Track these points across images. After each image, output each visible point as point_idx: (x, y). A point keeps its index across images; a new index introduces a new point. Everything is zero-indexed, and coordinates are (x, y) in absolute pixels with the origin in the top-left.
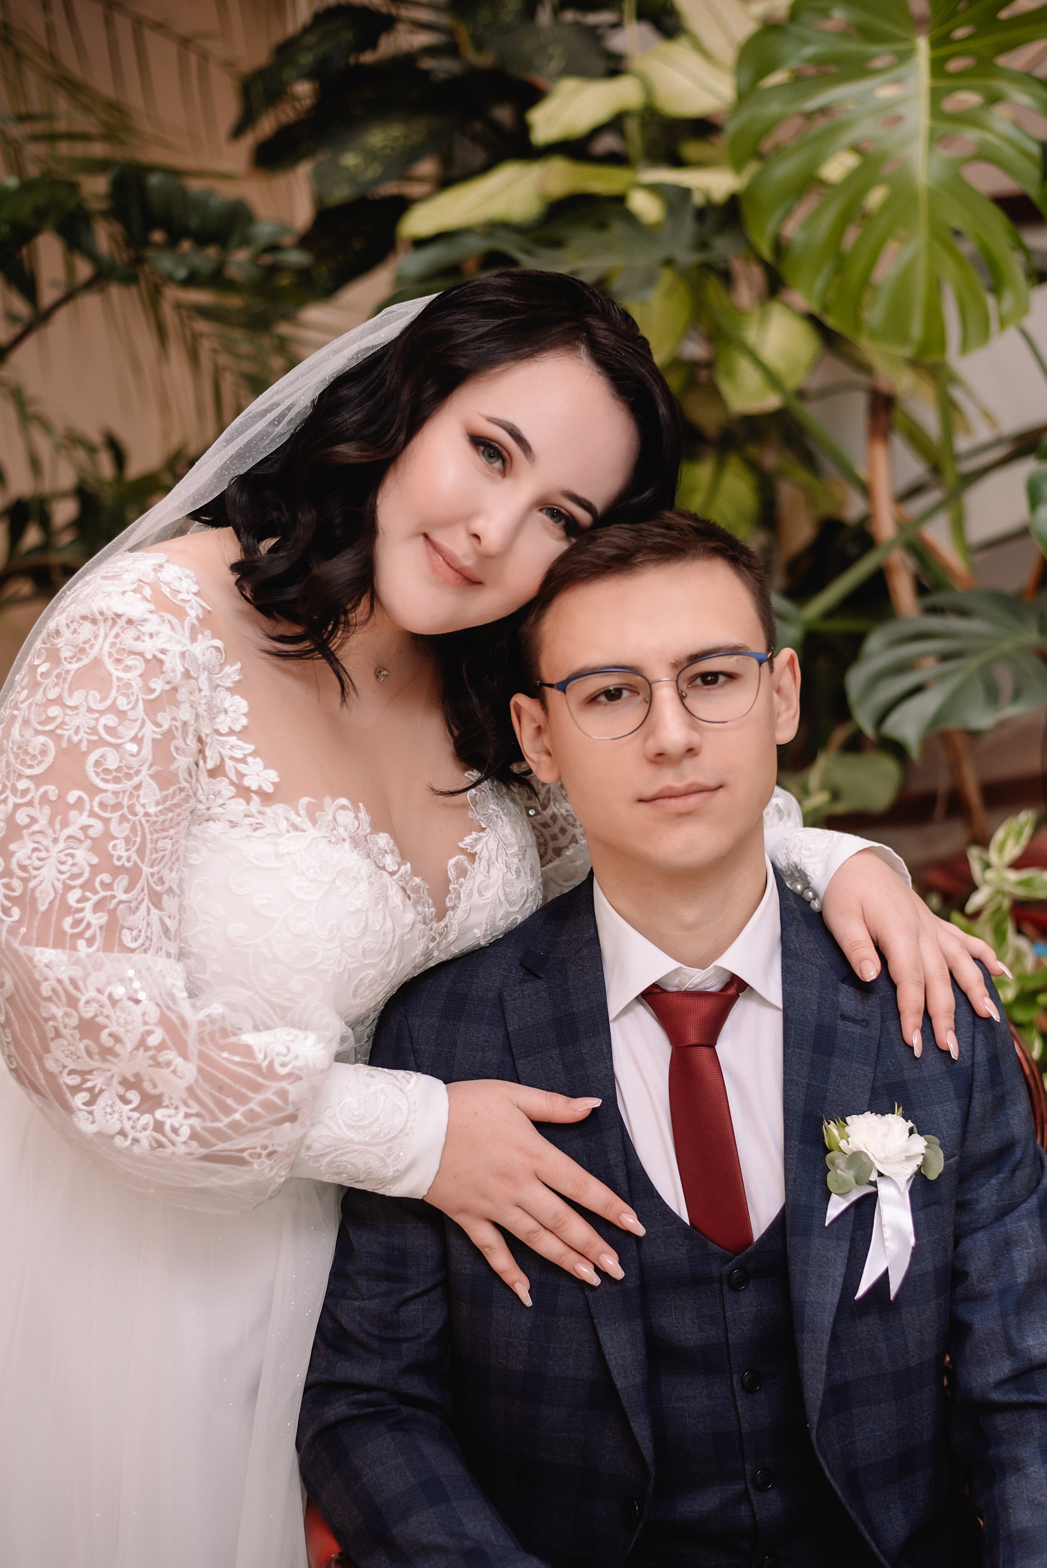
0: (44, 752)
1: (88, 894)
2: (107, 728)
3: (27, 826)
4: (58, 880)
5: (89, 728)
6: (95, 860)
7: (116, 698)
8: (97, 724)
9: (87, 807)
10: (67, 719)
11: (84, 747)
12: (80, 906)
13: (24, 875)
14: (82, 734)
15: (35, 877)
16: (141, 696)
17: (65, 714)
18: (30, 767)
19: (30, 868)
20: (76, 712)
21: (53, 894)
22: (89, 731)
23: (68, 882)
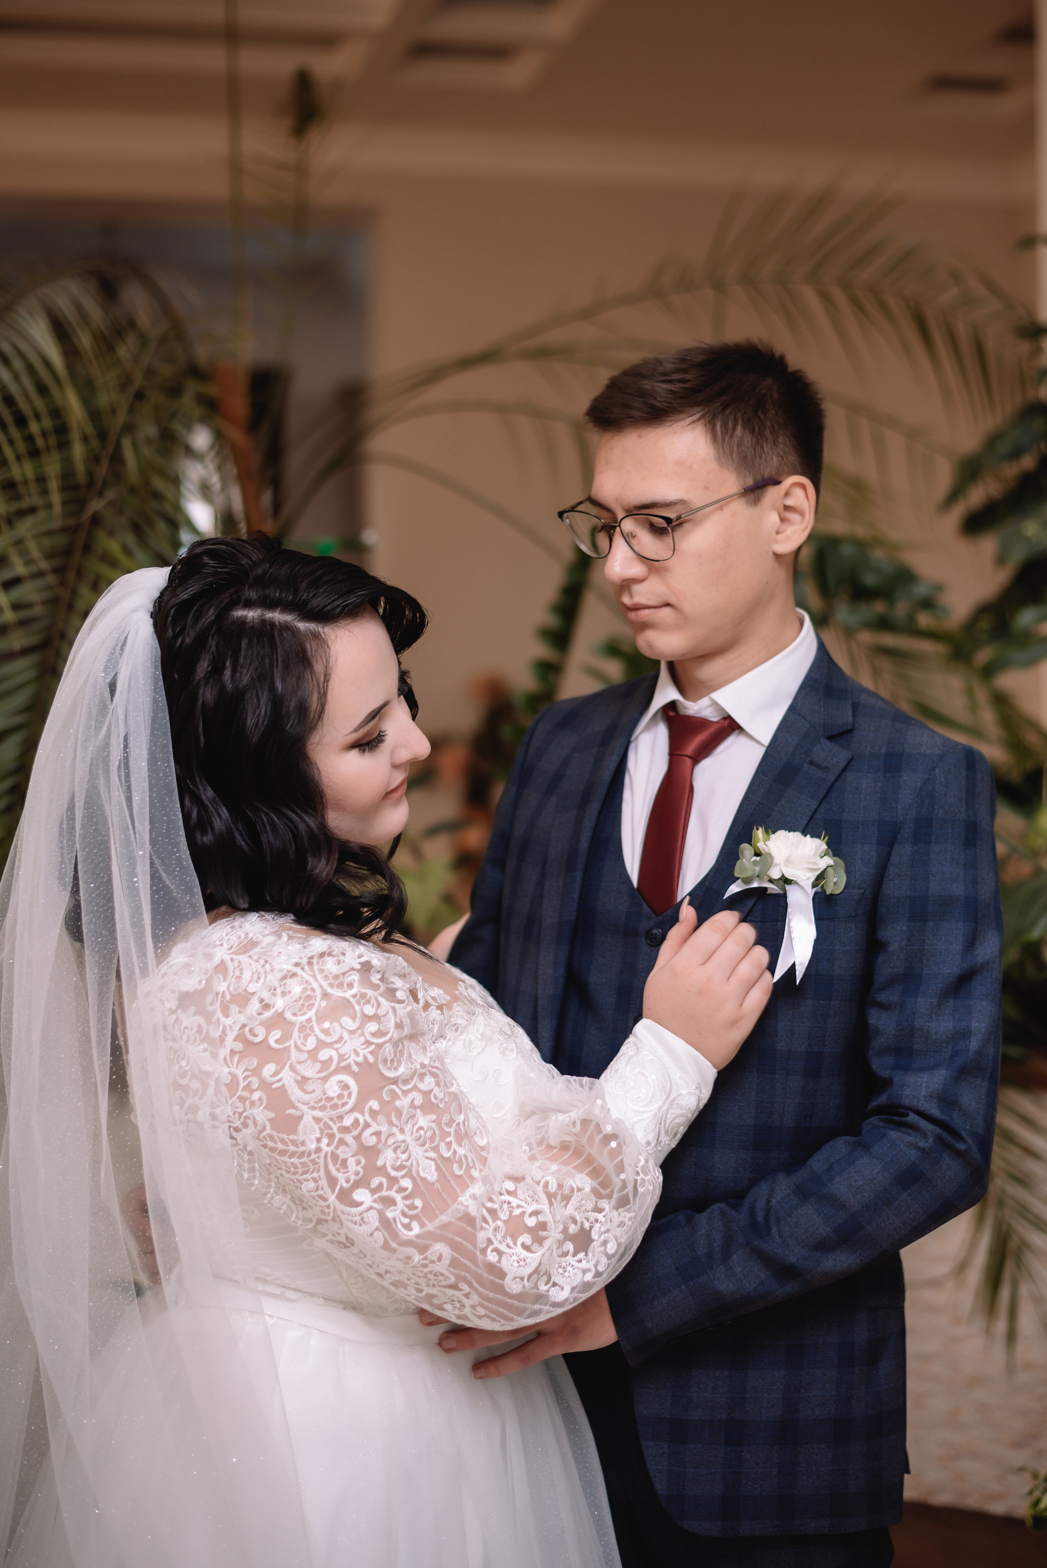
0: (346, 1087)
1: (448, 1140)
2: (374, 1034)
3: (379, 1141)
4: (426, 1151)
5: (363, 1044)
6: (434, 1117)
7: (362, 1010)
8: (365, 1036)
9: (399, 1092)
10: (342, 1051)
11: (371, 1059)
12: (452, 1151)
13: (404, 1172)
14: (361, 1053)
15: (412, 1165)
16: (376, 994)
17: (337, 1050)
18: (345, 1104)
19: (404, 1163)
20: (344, 1041)
21: (433, 1163)
22: (364, 1046)
23: (432, 1145)
